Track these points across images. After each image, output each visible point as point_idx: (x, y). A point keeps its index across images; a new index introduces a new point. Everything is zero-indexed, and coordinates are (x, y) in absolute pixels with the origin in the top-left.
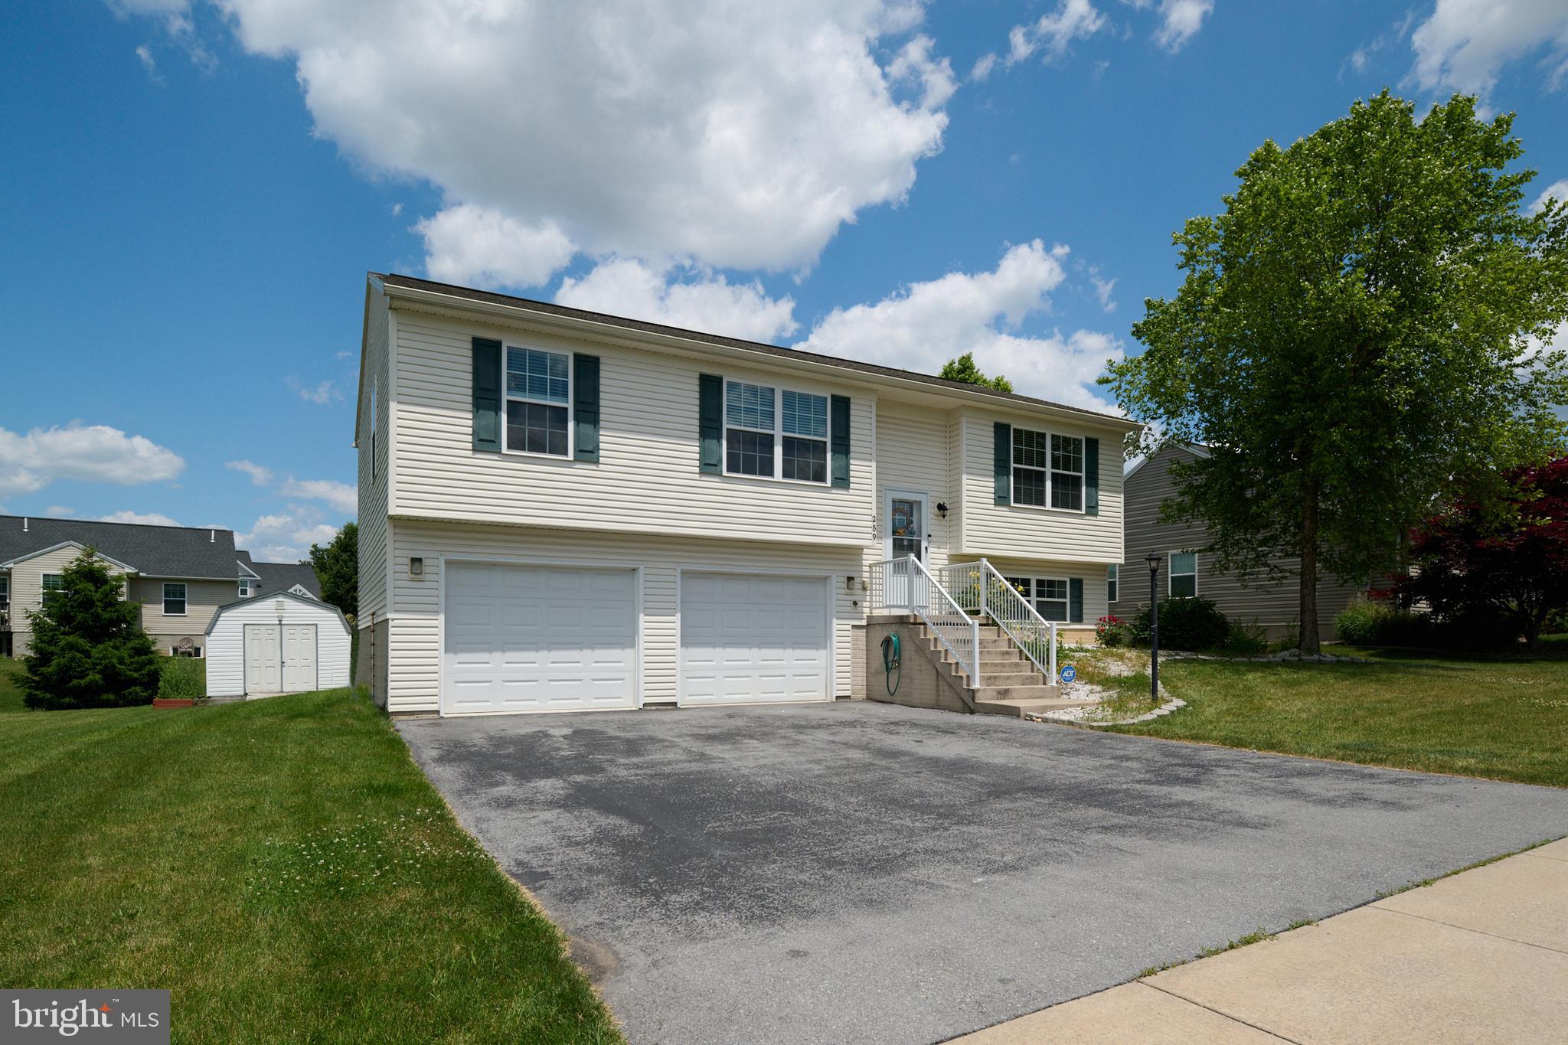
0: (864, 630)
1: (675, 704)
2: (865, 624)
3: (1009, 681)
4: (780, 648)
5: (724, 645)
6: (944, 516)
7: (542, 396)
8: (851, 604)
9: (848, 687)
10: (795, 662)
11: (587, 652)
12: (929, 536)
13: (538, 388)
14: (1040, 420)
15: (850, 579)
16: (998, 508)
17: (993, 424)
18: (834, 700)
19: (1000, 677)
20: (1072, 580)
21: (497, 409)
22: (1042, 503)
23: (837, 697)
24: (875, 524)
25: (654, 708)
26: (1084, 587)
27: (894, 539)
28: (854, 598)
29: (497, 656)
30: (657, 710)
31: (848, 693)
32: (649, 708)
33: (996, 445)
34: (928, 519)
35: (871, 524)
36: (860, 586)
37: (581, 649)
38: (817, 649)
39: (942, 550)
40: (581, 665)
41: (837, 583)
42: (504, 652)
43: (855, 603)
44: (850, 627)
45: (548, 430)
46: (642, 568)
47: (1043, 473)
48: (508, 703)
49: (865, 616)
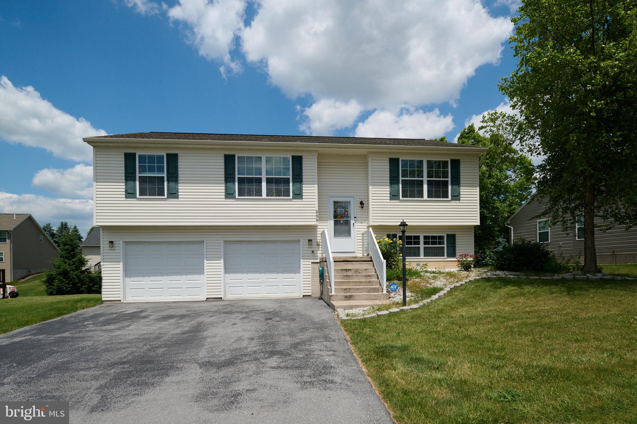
0: (319, 264)
1: (221, 298)
2: (319, 261)
3: (358, 291)
4: (276, 273)
5: (247, 272)
6: (362, 207)
7: (153, 173)
8: (311, 252)
9: (310, 291)
10: (283, 279)
11: (184, 276)
12: (355, 217)
13: (152, 170)
14: (419, 154)
15: (310, 241)
16: (392, 201)
17: (388, 159)
18: (302, 297)
19: (352, 289)
20: (448, 235)
21: (134, 180)
22: (422, 196)
23: (303, 296)
24: (317, 214)
25: (212, 300)
26: (456, 238)
27: (335, 220)
28: (313, 249)
29: (146, 278)
30: (213, 301)
31: (310, 294)
32: (209, 300)
33: (390, 169)
34: (354, 209)
35: (315, 214)
36: (316, 244)
37: (181, 275)
38: (295, 273)
39: (363, 224)
40: (181, 282)
41: (304, 243)
42: (149, 277)
43: (313, 252)
44: (311, 263)
45: (157, 186)
46: (205, 241)
47: (422, 181)
48: (151, 297)
49: (318, 257)
